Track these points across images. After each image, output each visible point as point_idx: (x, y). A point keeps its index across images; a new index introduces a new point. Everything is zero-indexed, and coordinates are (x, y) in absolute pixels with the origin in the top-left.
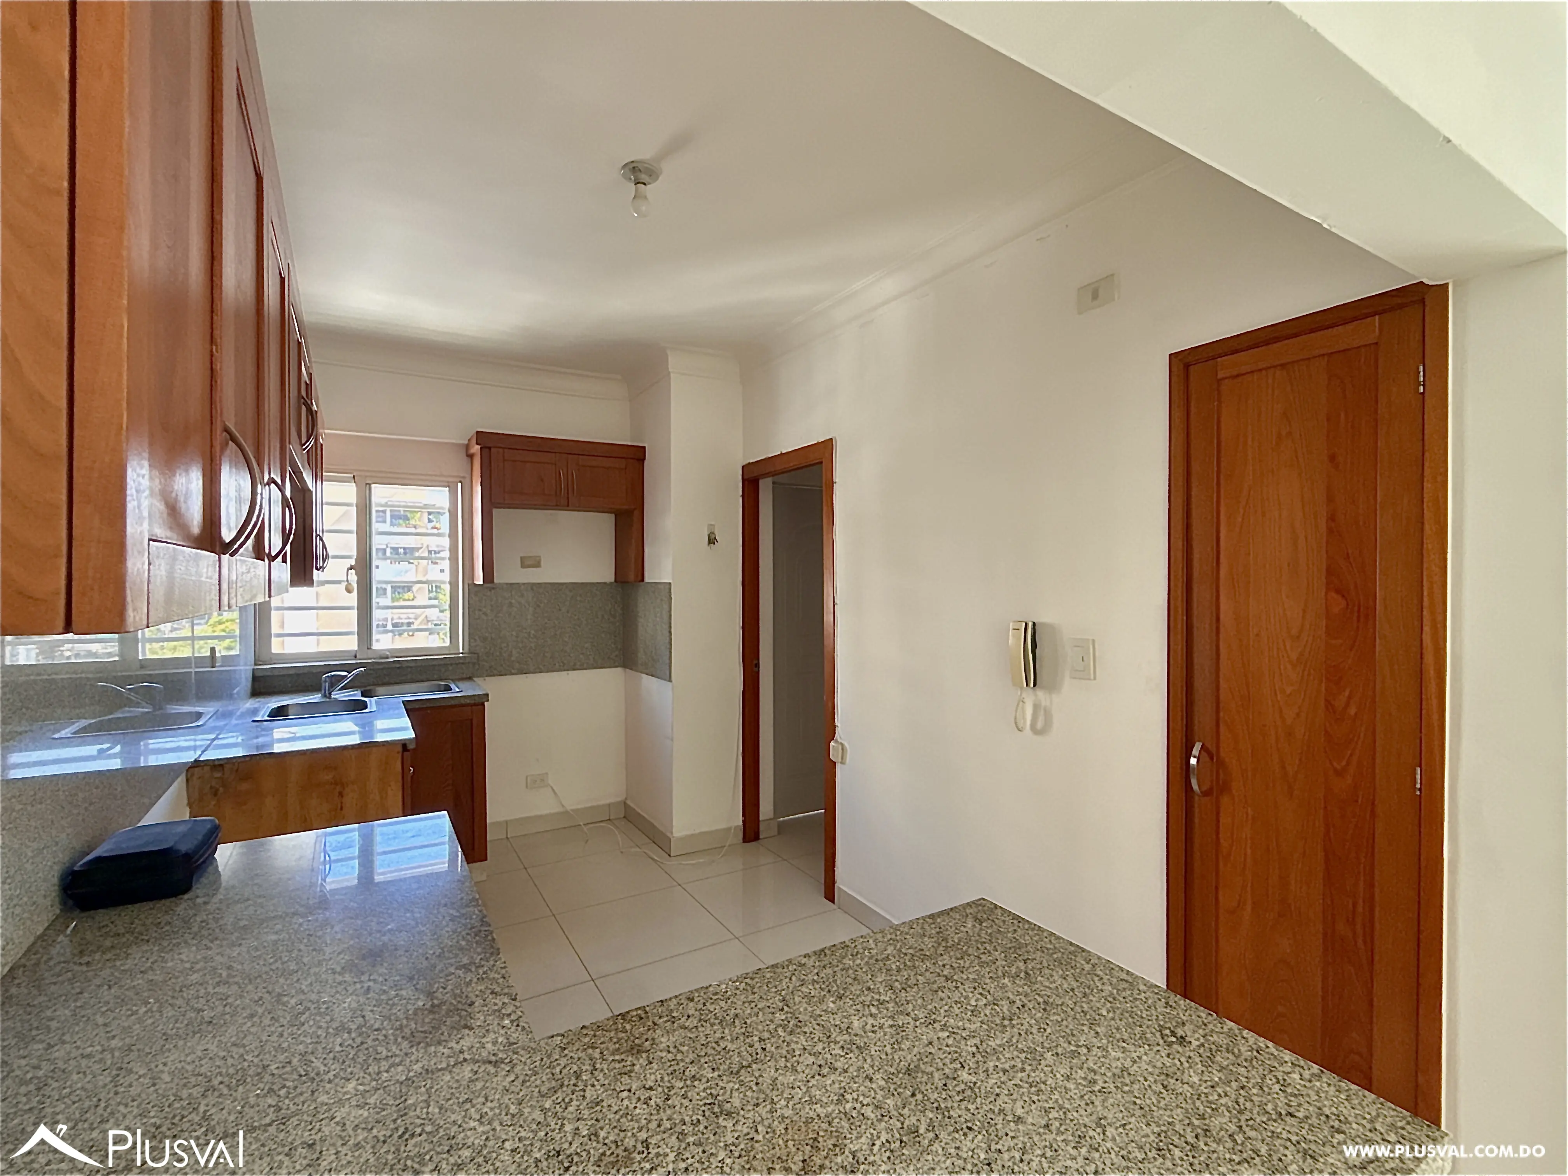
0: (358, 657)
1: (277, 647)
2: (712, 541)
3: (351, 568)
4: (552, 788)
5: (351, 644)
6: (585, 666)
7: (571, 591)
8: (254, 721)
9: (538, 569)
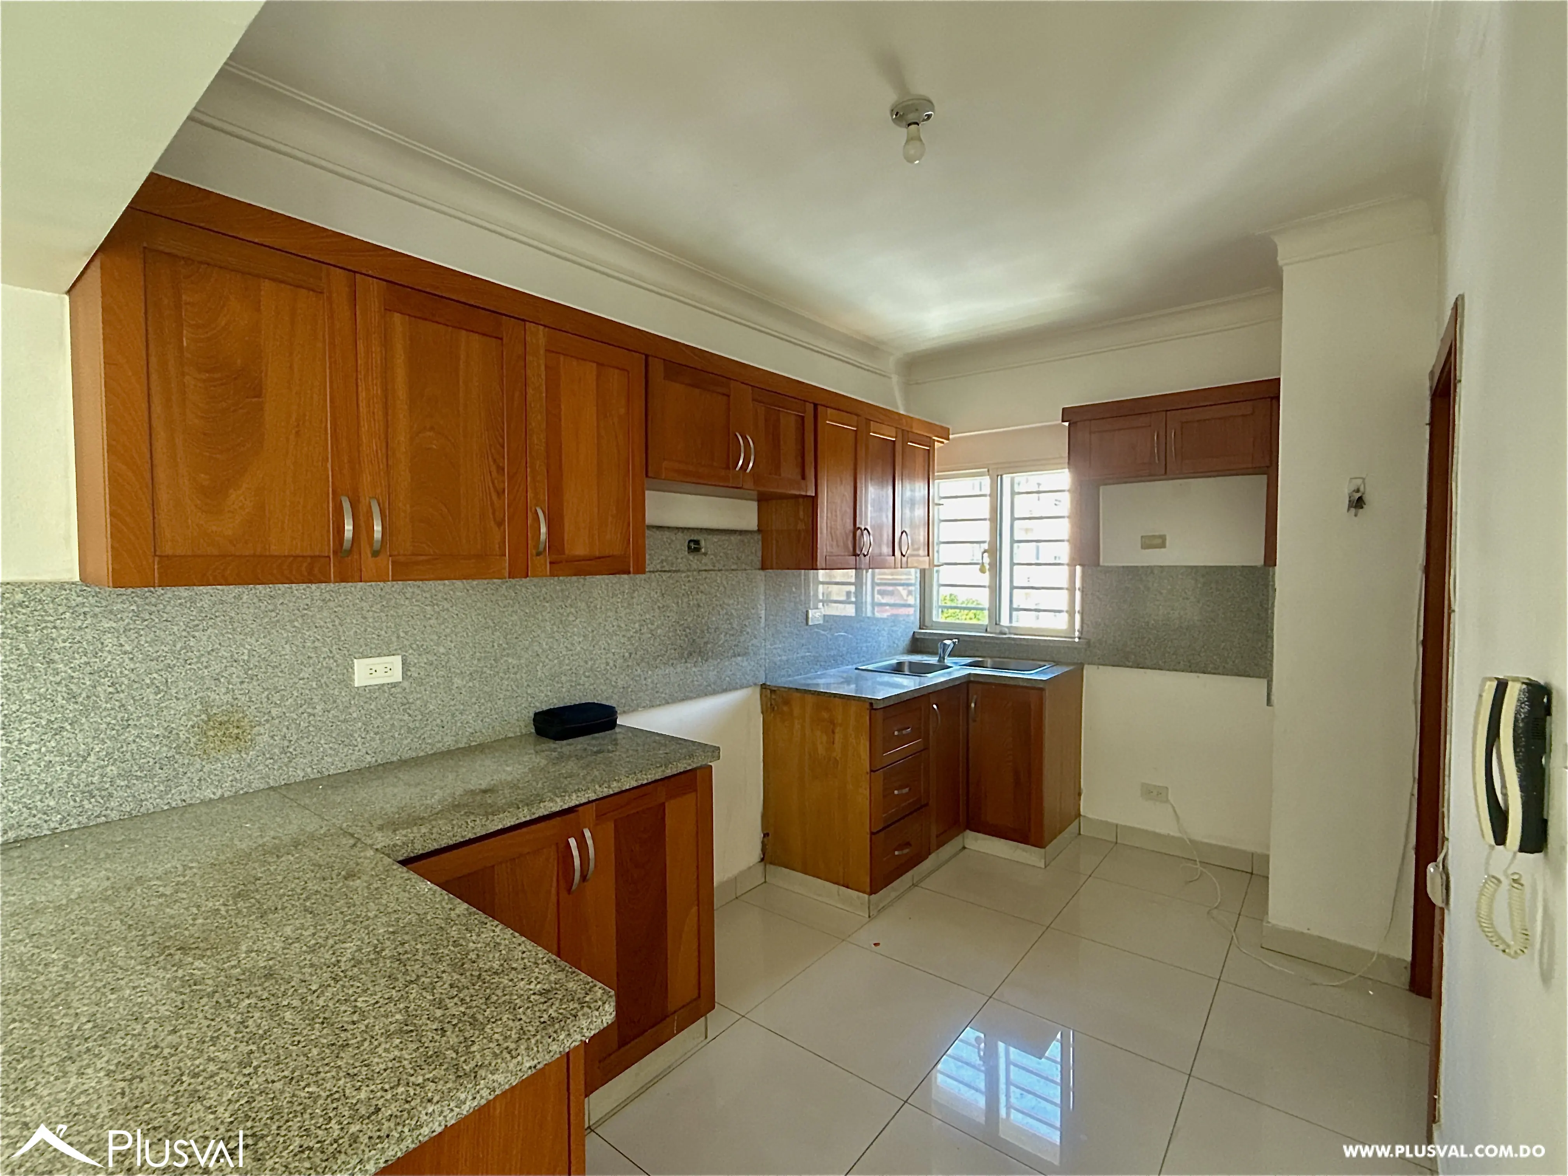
0: (988, 630)
1: (938, 617)
2: (1358, 503)
3: (985, 551)
4: (1173, 807)
5: (984, 619)
6: (1220, 670)
7: (1203, 576)
8: (856, 669)
9: (1163, 550)
